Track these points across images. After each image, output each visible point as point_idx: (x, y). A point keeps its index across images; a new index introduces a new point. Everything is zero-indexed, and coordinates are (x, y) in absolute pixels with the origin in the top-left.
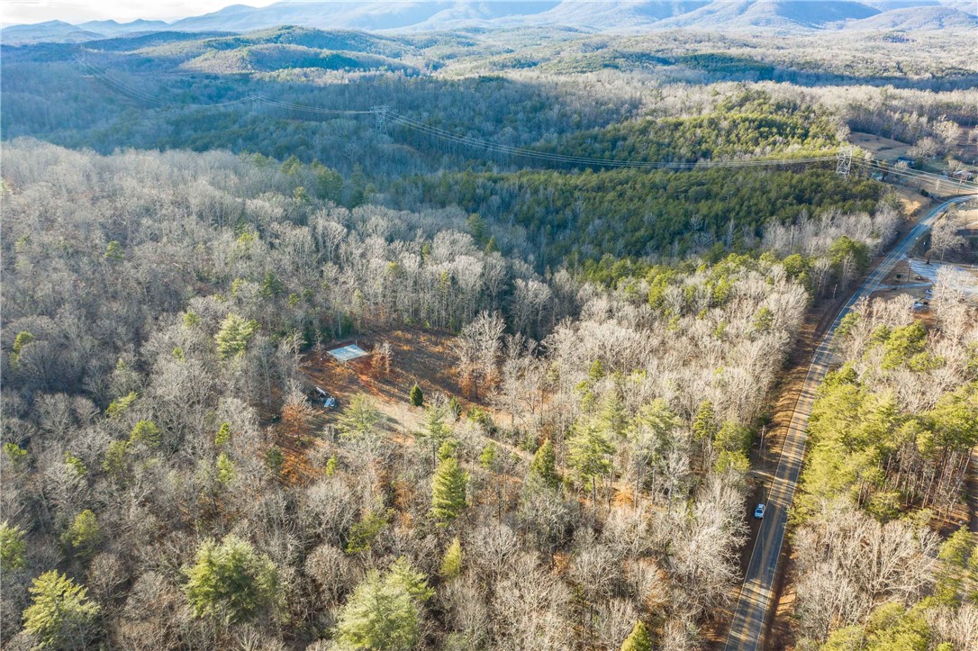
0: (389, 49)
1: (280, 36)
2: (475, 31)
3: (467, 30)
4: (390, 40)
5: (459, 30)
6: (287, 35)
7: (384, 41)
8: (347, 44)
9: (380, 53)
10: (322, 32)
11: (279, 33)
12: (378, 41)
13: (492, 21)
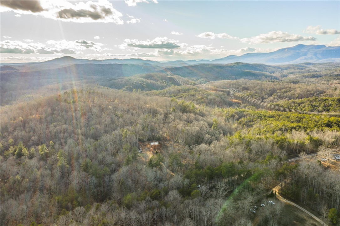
0: (271, 70)
1: (234, 66)
2: (309, 64)
3: (306, 64)
4: (272, 67)
5: (303, 64)
6: (236, 65)
7: (270, 67)
8: (256, 68)
9: (267, 71)
10: (249, 64)
11: (234, 64)
12: (268, 67)
13: (321, 60)
